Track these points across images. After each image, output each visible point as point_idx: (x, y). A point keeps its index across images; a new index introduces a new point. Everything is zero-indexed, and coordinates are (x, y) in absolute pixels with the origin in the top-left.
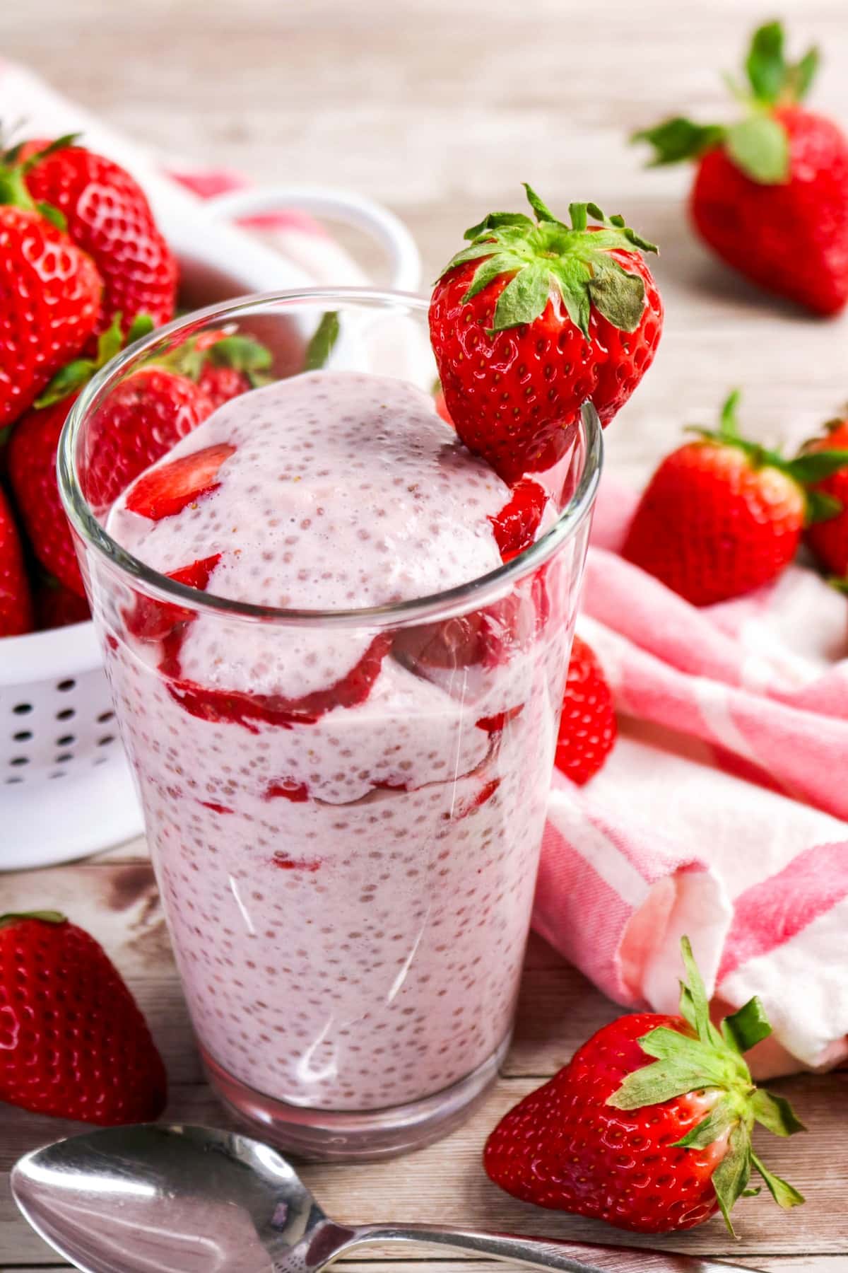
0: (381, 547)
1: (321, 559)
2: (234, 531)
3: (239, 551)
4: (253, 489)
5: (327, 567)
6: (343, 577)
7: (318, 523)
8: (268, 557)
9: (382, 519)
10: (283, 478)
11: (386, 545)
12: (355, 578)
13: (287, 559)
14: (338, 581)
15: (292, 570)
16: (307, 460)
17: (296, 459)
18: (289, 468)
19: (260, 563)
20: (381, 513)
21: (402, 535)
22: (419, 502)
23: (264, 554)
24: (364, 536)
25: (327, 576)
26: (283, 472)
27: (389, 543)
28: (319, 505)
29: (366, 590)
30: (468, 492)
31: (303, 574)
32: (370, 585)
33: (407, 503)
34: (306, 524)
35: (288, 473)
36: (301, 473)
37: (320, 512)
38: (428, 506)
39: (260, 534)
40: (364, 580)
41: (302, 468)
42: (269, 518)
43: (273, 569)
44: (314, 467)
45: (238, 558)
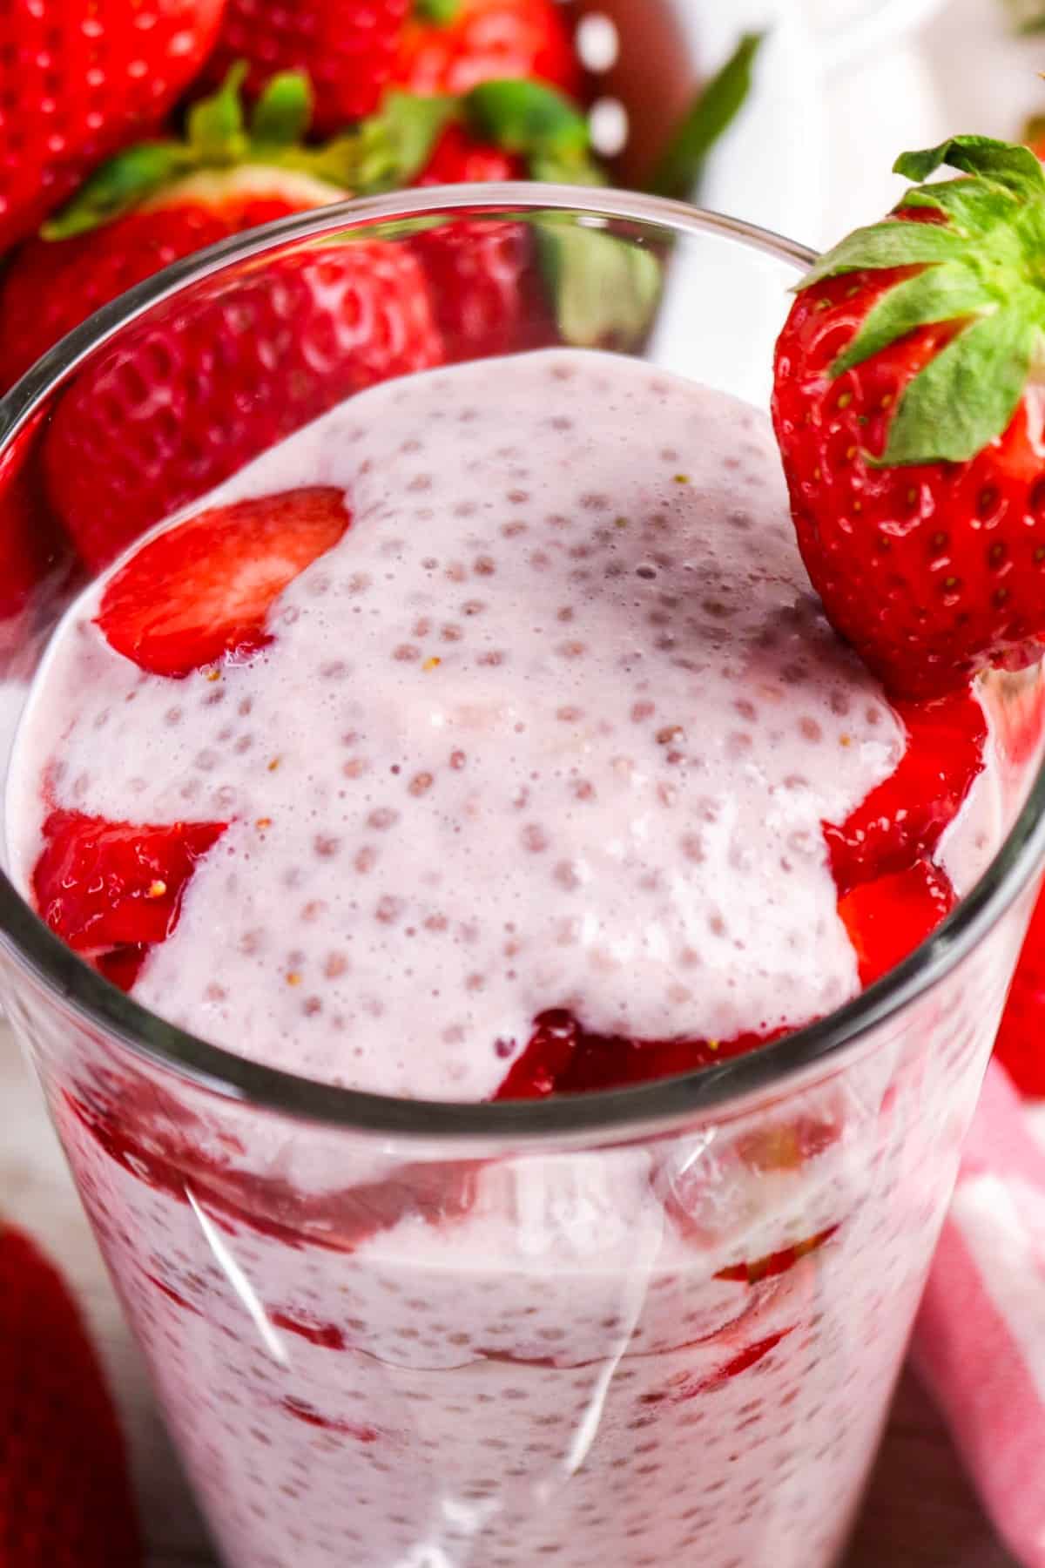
0: (565, 876)
1: (433, 879)
2: (273, 767)
3: (268, 822)
4: (335, 671)
5: (440, 900)
6: (469, 933)
7: (448, 786)
8: (325, 848)
9: (584, 807)
10: (405, 654)
11: (577, 871)
12: (493, 938)
13: (364, 861)
14: (456, 941)
15: (368, 891)
16: (470, 610)
17: (445, 607)
18: (422, 629)
19: (304, 857)
20: (584, 791)
21: (616, 849)
22: (673, 774)
23: (319, 838)
24: (535, 842)
25: (436, 924)
26: (406, 638)
27: (583, 870)
28: (461, 746)
29: (511, 975)
30: (794, 754)
31: (388, 909)
32: (520, 965)
33: (648, 768)
34: (421, 784)
35: (416, 642)
36: (445, 649)
37: (457, 759)
38: (692, 785)
39: (321, 792)
40: (511, 951)
41: (450, 634)
42: (348, 753)
43: (329, 880)
44: (478, 634)
45: (262, 838)
